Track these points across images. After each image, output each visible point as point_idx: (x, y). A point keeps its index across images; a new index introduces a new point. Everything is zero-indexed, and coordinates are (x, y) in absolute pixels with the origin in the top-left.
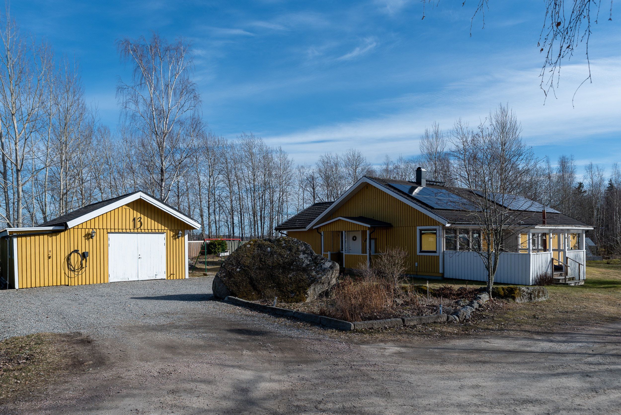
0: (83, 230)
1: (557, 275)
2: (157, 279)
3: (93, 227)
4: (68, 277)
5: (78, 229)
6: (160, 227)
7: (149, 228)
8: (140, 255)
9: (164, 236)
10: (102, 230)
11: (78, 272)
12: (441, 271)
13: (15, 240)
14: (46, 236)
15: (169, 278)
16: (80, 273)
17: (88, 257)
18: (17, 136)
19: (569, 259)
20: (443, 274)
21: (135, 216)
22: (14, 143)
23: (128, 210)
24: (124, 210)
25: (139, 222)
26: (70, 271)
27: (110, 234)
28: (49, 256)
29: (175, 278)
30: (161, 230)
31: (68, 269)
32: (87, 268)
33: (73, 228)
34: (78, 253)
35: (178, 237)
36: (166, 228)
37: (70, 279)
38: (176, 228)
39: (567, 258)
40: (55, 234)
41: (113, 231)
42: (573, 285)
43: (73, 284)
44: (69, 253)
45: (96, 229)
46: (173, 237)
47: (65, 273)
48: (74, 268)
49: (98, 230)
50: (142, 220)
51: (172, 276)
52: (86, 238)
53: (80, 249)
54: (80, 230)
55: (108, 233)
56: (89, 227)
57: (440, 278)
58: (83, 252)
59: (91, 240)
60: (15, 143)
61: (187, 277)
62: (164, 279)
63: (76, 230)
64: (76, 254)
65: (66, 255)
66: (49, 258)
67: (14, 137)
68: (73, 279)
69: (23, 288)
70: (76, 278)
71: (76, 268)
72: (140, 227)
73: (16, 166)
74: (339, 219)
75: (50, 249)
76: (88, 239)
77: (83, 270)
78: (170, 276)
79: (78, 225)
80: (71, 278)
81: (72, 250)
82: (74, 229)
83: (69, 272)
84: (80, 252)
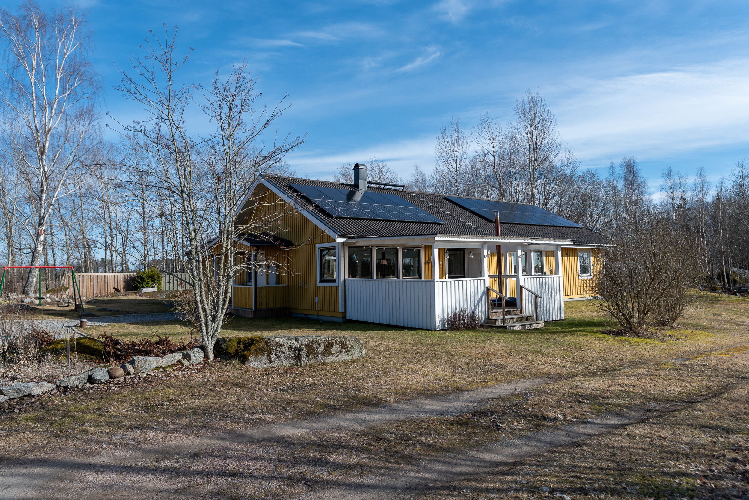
1: (497, 314)
12: (341, 309)
19: (523, 289)
20: (345, 313)
39: (521, 287)
42: (517, 328)
57: (341, 320)
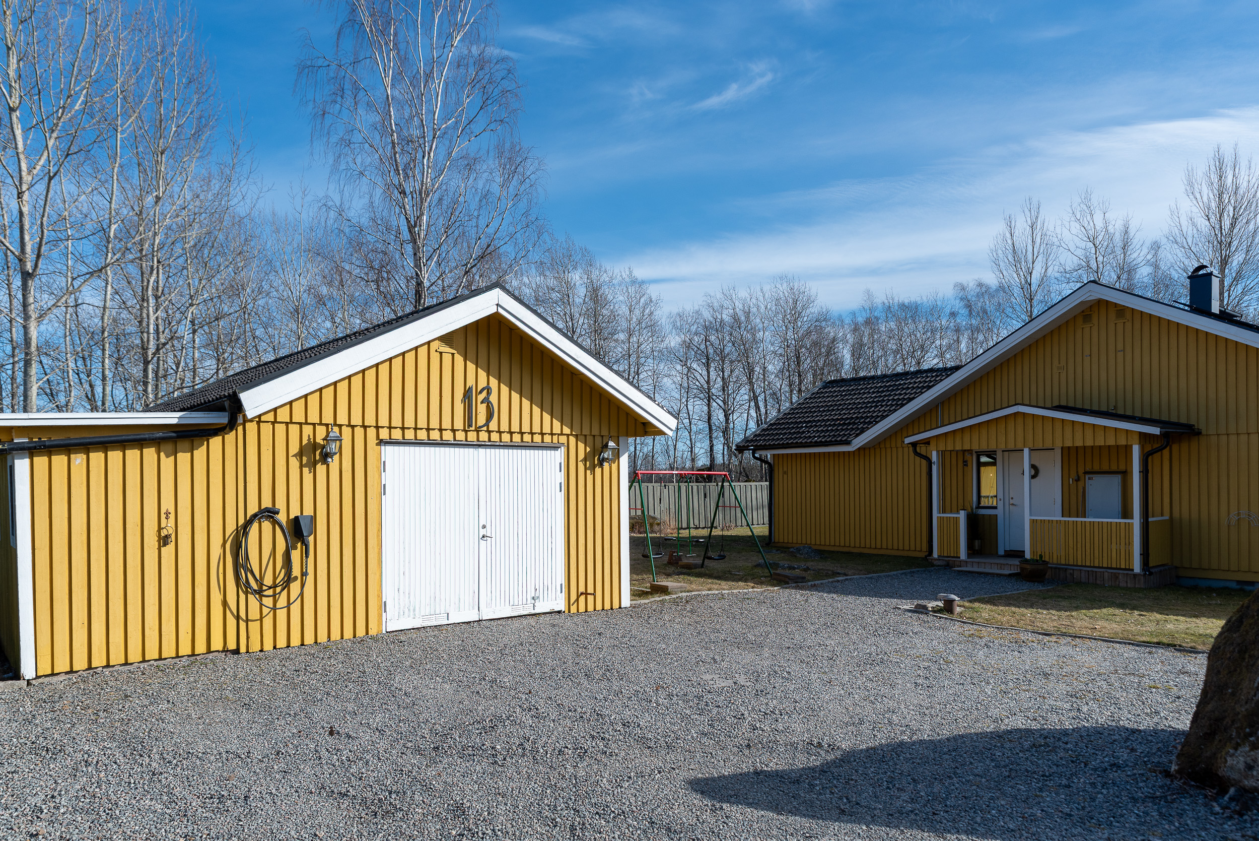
0: (294, 429)
2: (537, 611)
3: (328, 418)
4: (238, 618)
5: (273, 423)
6: (549, 423)
7: (515, 428)
8: (484, 527)
9: (558, 456)
10: (359, 431)
11: (274, 596)
13: (21, 466)
14: (150, 453)
15: (573, 609)
16: (282, 601)
17: (312, 536)
18: (24, 174)
21: (471, 382)
22: (15, 192)
23: (447, 358)
24: (435, 357)
25: (485, 405)
26: (246, 593)
27: (389, 449)
28: (164, 533)
29: (590, 608)
30: (552, 434)
31: (238, 585)
32: (310, 579)
33: (259, 419)
34: (275, 522)
35: (601, 465)
36: (567, 430)
37: (243, 625)
38: (595, 431)
40: (186, 444)
41: (397, 435)
43: (255, 647)
44: (241, 521)
45: (340, 426)
46: (585, 460)
47: (225, 603)
48: (260, 583)
49: (346, 431)
50: (493, 399)
51: (582, 598)
52: (305, 459)
53: (281, 505)
54: (280, 429)
55: (381, 442)
56: (314, 417)
58: (292, 516)
59: (321, 469)
60: (19, 193)
61: (626, 602)
62: (559, 612)
63: (266, 429)
64: (267, 525)
65: (231, 528)
66: (164, 541)
67: (16, 175)
68: (254, 627)
69: (53, 674)
70: (268, 622)
71: (268, 581)
72: (487, 424)
73: (20, 260)
74: (1017, 413)
75: (168, 504)
76: (313, 465)
77: (295, 587)
78: (577, 600)
79: (275, 410)
80: (247, 621)
81: (253, 509)
82: (259, 423)
83: (242, 596)
84: (282, 517)
